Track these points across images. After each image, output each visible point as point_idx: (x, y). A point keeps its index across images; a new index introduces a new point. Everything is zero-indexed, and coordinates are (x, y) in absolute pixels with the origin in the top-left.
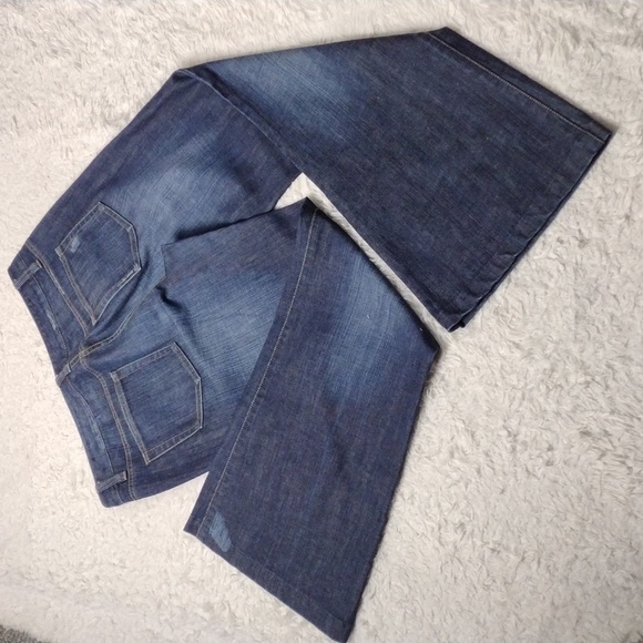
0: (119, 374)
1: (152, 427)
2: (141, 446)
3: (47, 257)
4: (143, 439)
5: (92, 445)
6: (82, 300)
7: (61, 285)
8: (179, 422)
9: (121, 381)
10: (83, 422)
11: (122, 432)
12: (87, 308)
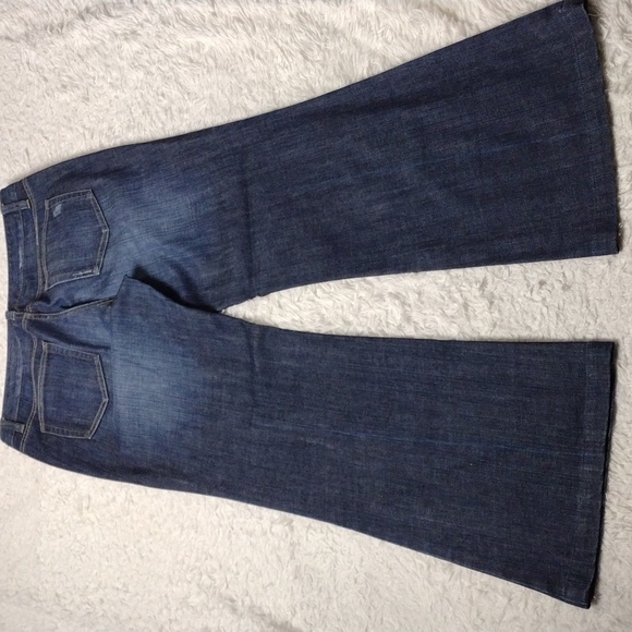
0: (49, 347)
3: (37, 203)
4: (45, 412)
5: (11, 383)
7: (39, 236)
9: (48, 354)
10: (13, 361)
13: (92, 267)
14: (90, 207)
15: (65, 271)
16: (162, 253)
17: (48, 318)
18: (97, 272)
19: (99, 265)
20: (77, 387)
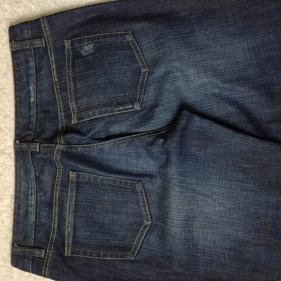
0: (78, 176)
1: (88, 234)
2: (69, 241)
3: (54, 42)
4: (74, 237)
5: (22, 211)
6: (71, 97)
7: (58, 73)
8: (113, 243)
9: (77, 183)
10: (23, 189)
11: (56, 218)
12: (73, 105)
13: (132, 102)
14: (130, 48)
15: (105, 105)
16: (217, 91)
17: (80, 149)
18: (137, 107)
19: (139, 101)
20: (113, 212)
